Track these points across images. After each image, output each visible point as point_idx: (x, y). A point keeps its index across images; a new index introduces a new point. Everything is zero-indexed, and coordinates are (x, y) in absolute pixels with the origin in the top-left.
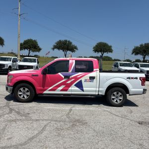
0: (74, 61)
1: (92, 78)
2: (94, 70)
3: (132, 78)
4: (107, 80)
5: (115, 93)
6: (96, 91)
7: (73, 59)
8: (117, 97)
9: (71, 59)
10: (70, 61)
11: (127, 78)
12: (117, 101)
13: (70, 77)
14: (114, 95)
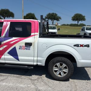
0: (9, 23)
1: (28, 45)
2: (32, 34)
3: (82, 46)
4: (48, 47)
5: (58, 64)
6: (34, 61)
7: (8, 21)
8: (61, 69)
9: (5, 21)
10: (5, 24)
11: (75, 46)
12: (60, 74)
13: (2, 43)
14: (56, 66)
